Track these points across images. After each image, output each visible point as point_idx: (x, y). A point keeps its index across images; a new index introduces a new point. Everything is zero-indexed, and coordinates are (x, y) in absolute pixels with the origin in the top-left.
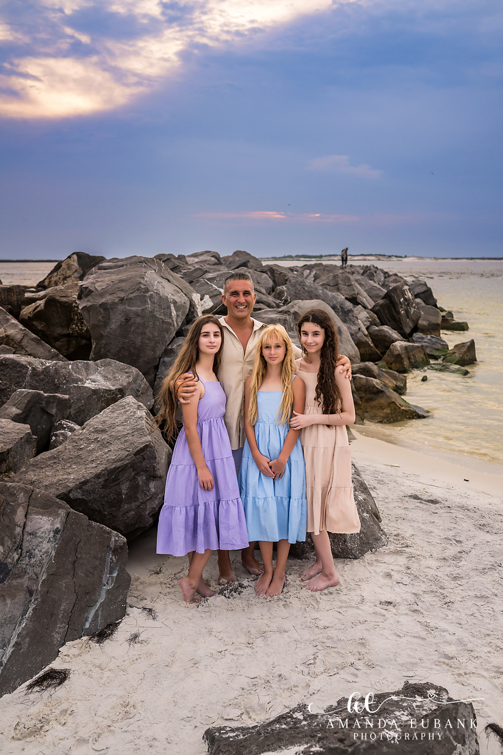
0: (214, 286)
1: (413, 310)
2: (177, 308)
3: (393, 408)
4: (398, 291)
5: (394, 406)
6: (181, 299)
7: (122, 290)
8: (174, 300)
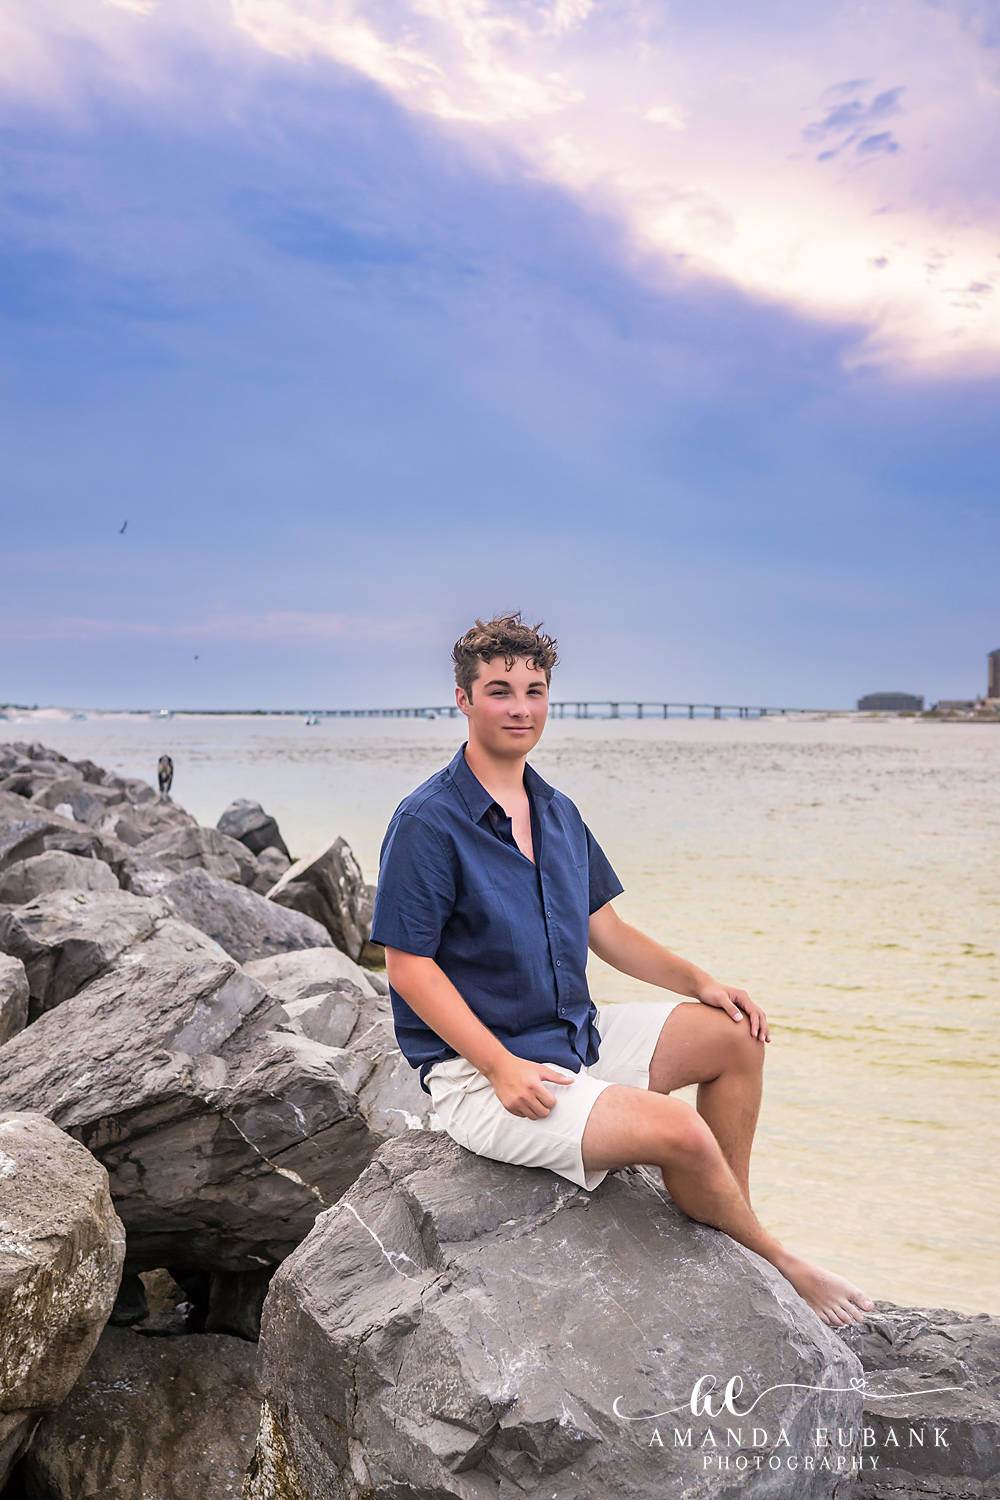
4: (333, 861)
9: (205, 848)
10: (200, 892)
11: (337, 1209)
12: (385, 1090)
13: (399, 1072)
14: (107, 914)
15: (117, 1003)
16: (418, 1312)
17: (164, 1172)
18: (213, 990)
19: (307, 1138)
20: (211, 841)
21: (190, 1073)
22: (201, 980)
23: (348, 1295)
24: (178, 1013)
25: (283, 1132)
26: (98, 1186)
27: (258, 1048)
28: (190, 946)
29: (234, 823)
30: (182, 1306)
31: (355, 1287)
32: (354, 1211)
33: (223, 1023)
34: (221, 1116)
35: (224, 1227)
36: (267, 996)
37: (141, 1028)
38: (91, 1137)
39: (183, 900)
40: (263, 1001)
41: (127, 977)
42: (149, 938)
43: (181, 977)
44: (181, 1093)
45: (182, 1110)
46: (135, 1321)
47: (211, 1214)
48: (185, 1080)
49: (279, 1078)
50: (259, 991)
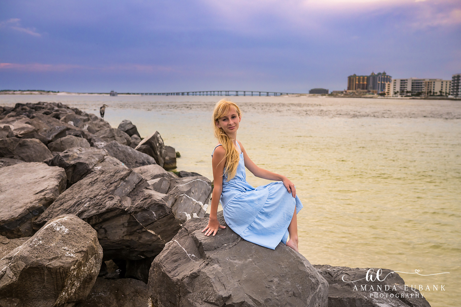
1: (163, 151)
9: (116, 135)
10: (115, 148)
11: (172, 242)
12: (180, 206)
13: (184, 201)
14: (89, 155)
15: (96, 181)
16: (199, 271)
17: (113, 232)
18: (126, 177)
19: (156, 221)
20: (117, 132)
21: (120, 202)
22: (122, 174)
23: (177, 267)
24: (116, 184)
25: (149, 219)
26: (94, 236)
27: (141, 194)
28: (115, 164)
29: (123, 127)
30: (118, 270)
31: (179, 265)
32: (177, 242)
33: (129, 187)
34: (130, 214)
35: (131, 247)
36: (142, 179)
37: (104, 188)
38: (90, 221)
39: (110, 150)
40: (141, 180)
41: (98, 173)
42: (102, 161)
43: (115, 173)
44: (118, 208)
45: (118, 213)
46: (104, 275)
47: (128, 244)
48: (119, 204)
49: (148, 203)
50: (140, 177)
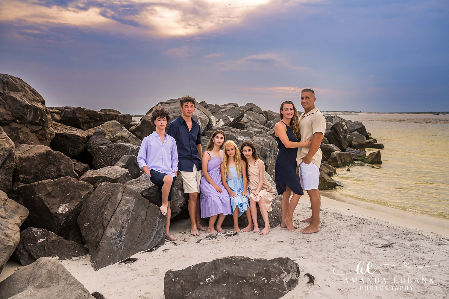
0: (225, 115)
1: (348, 136)
2: (202, 122)
3: (323, 181)
4: (339, 125)
5: (324, 180)
6: (204, 117)
7: (175, 112)
8: (200, 117)
